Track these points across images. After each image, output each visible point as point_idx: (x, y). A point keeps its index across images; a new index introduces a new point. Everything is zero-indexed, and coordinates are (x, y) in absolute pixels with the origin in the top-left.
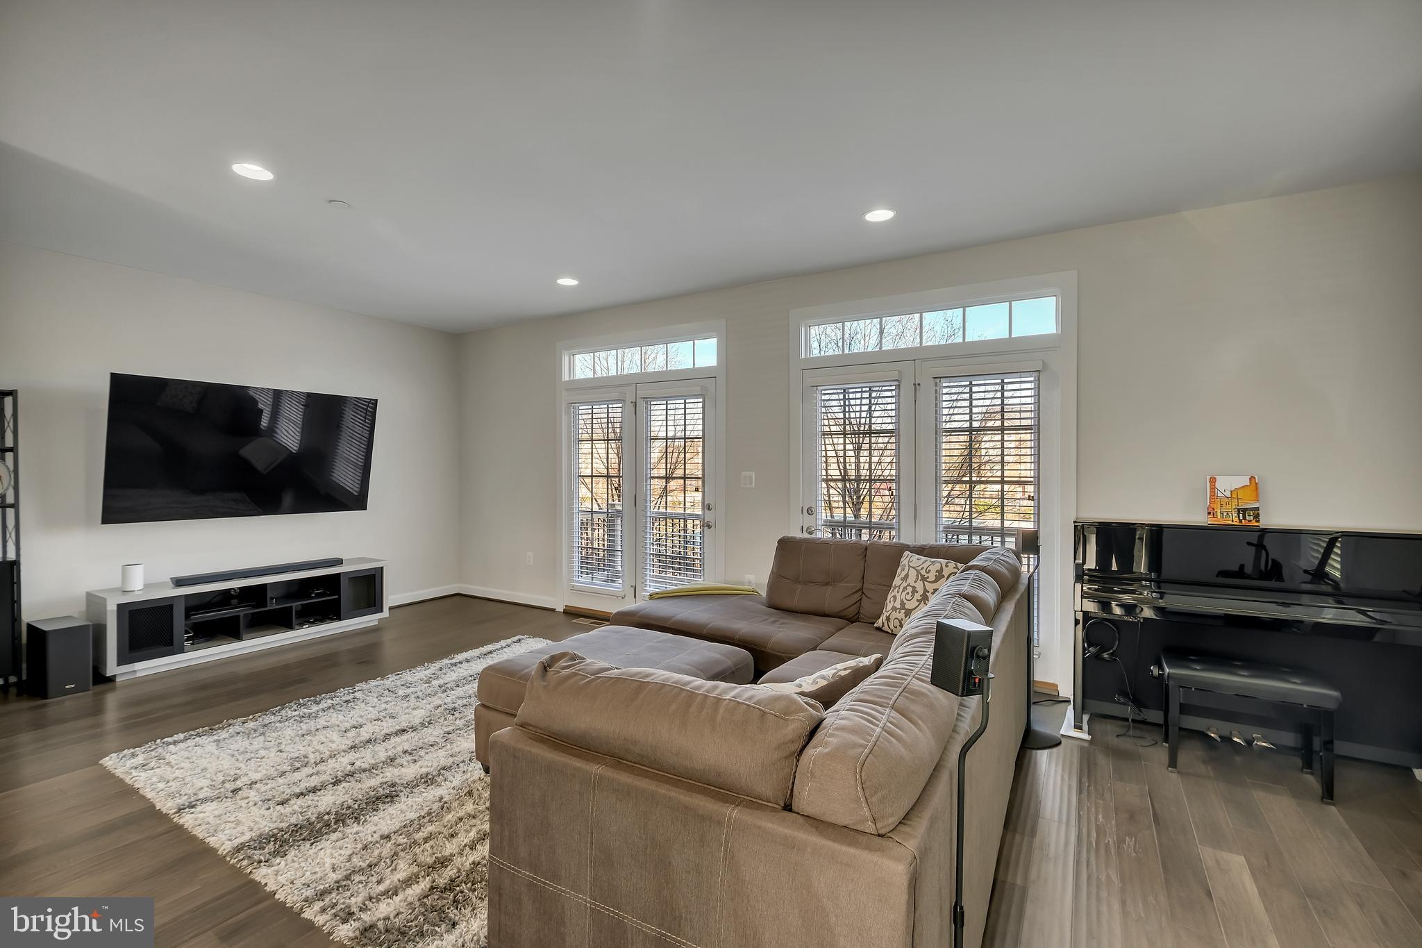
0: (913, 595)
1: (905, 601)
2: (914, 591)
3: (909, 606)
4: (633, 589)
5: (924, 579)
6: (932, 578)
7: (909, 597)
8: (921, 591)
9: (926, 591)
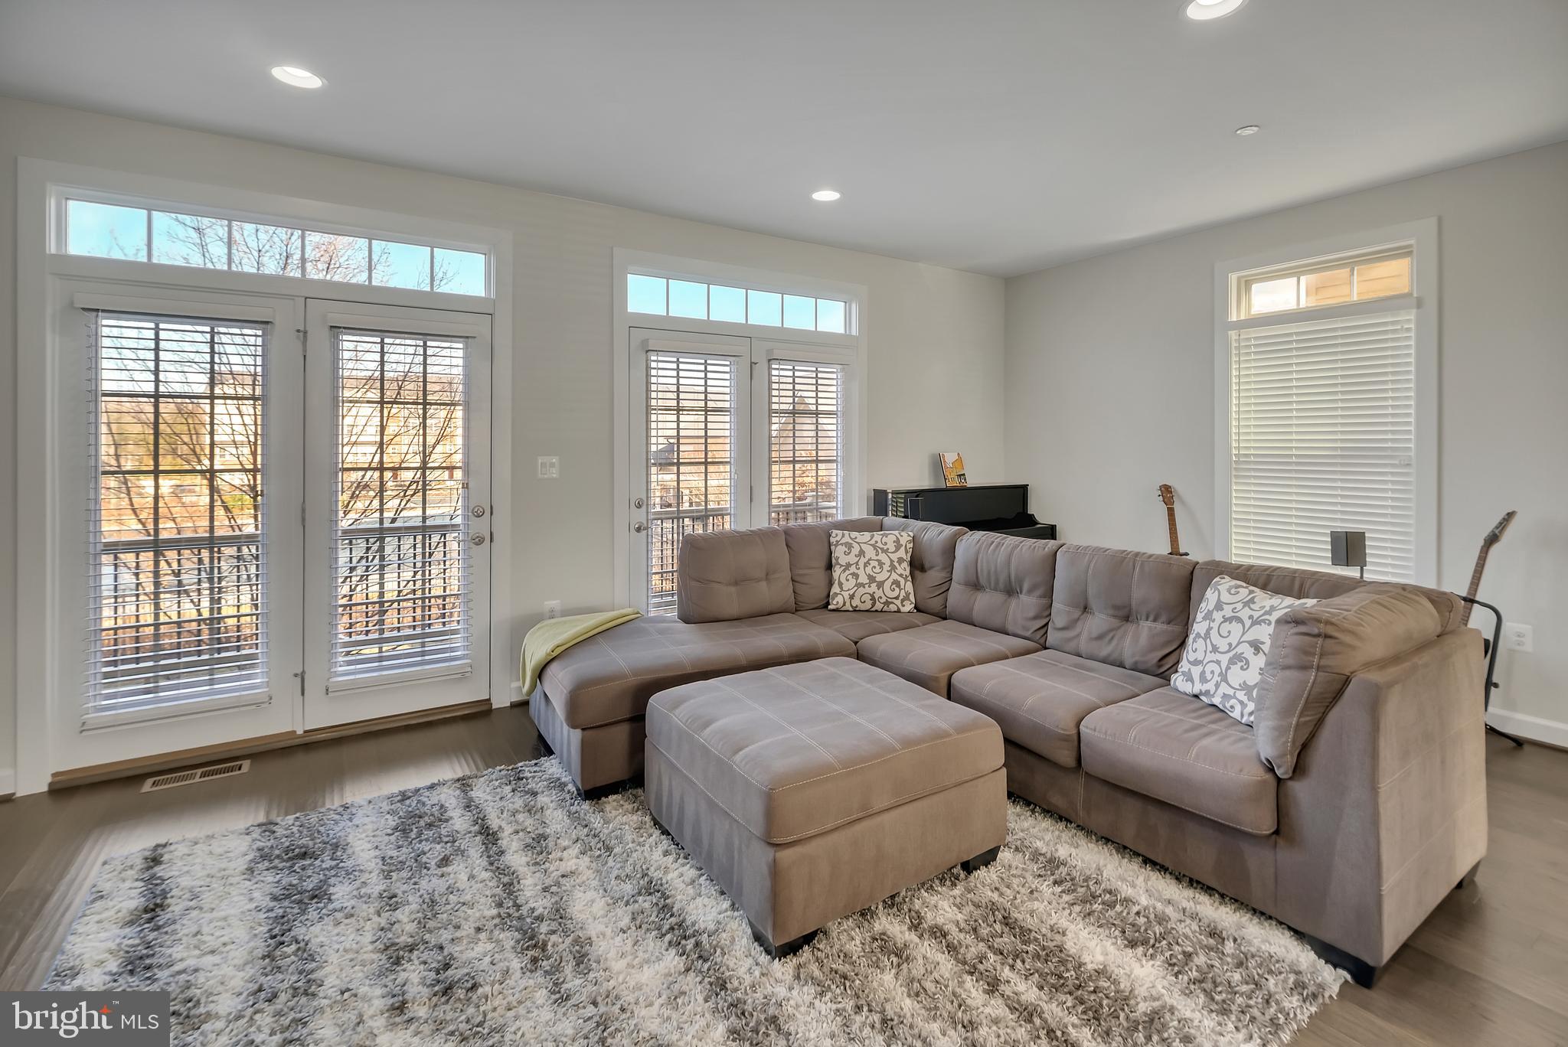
0: (881, 568)
1: (874, 575)
2: (881, 564)
3: (879, 578)
4: (299, 679)
5: (886, 551)
6: (892, 549)
7: (878, 570)
8: (888, 562)
9: (892, 561)
